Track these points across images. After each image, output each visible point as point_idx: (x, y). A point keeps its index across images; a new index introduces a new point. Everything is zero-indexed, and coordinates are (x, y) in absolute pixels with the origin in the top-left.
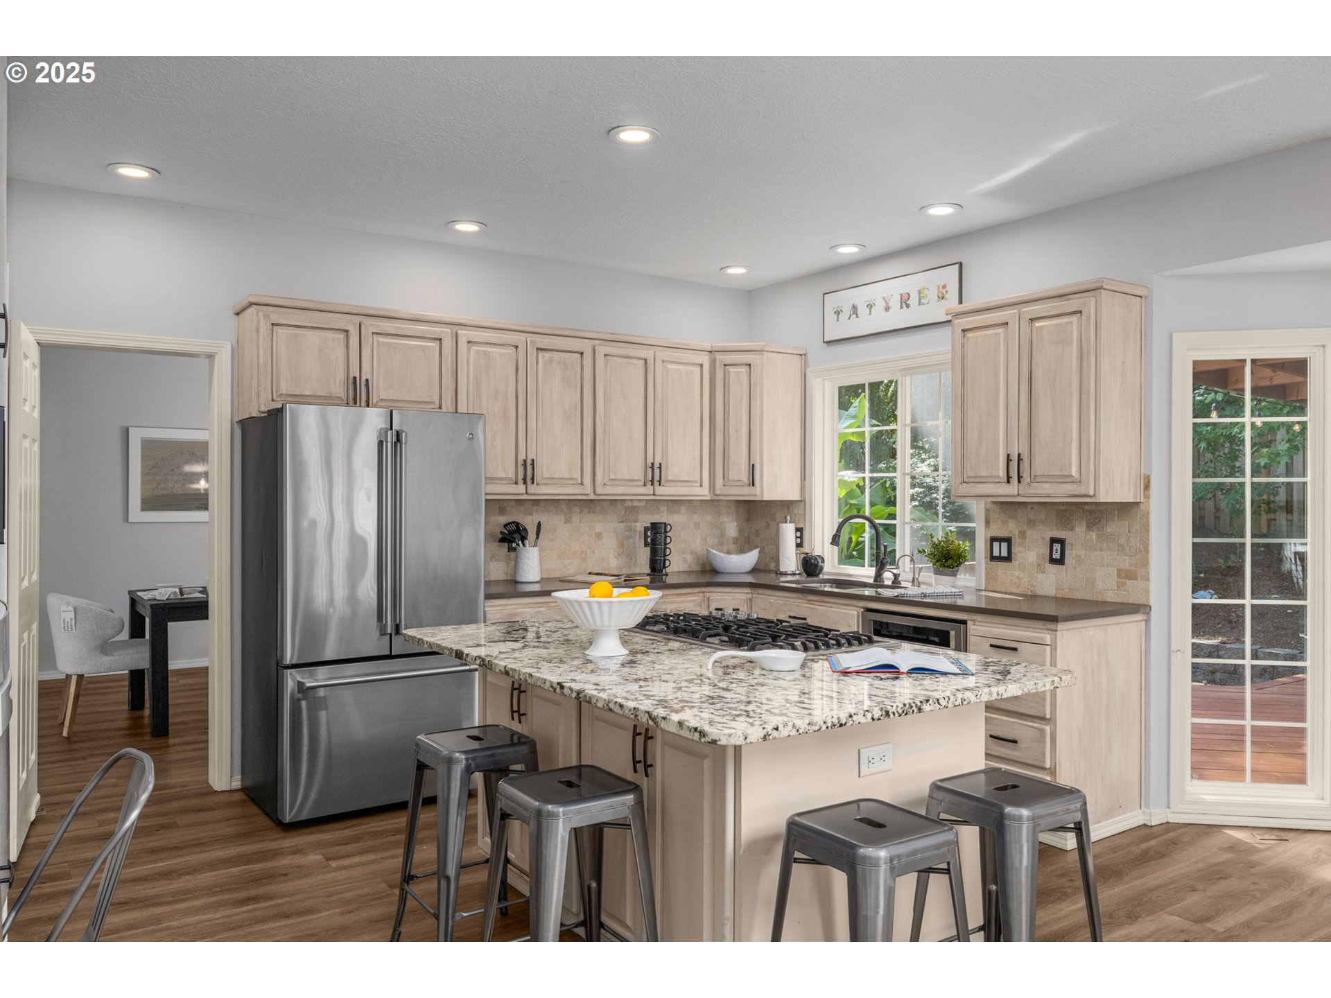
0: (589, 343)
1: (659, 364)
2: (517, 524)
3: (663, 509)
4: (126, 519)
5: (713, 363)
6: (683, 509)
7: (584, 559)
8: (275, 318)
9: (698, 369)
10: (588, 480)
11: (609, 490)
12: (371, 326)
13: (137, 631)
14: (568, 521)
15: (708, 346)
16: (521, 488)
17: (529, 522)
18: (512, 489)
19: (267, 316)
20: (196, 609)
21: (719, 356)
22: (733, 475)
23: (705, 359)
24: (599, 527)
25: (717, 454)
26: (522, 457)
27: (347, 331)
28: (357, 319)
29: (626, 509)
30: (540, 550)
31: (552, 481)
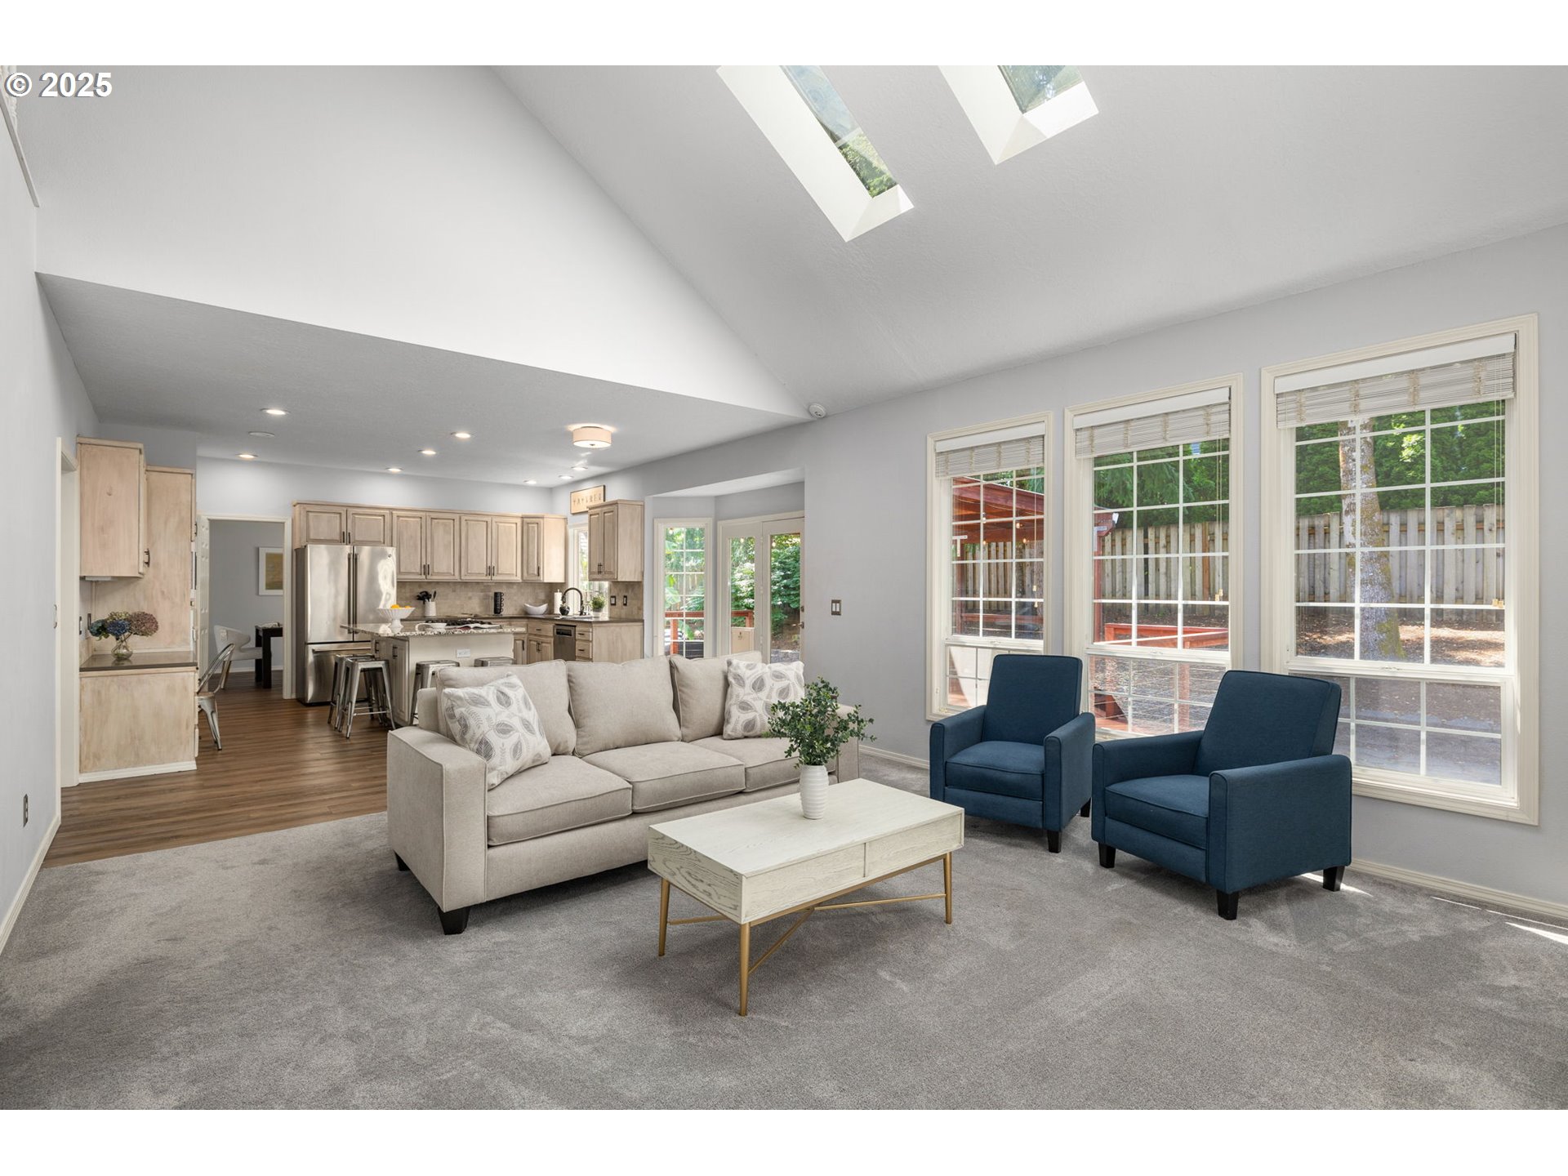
0: (458, 516)
1: (494, 524)
2: (426, 592)
3: (504, 587)
4: (258, 594)
5: (523, 522)
6: (515, 587)
7: (462, 608)
8: (308, 509)
9: (514, 525)
10: (457, 573)
11: (468, 578)
12: (351, 511)
13: (258, 644)
14: (454, 591)
15: (520, 515)
16: (424, 577)
17: (431, 592)
18: (419, 577)
19: (304, 508)
20: (278, 632)
21: (525, 520)
22: (531, 572)
23: (519, 521)
24: (470, 594)
25: (525, 562)
26: (424, 563)
27: (340, 514)
28: (345, 509)
29: (485, 586)
30: (436, 604)
31: (438, 574)
